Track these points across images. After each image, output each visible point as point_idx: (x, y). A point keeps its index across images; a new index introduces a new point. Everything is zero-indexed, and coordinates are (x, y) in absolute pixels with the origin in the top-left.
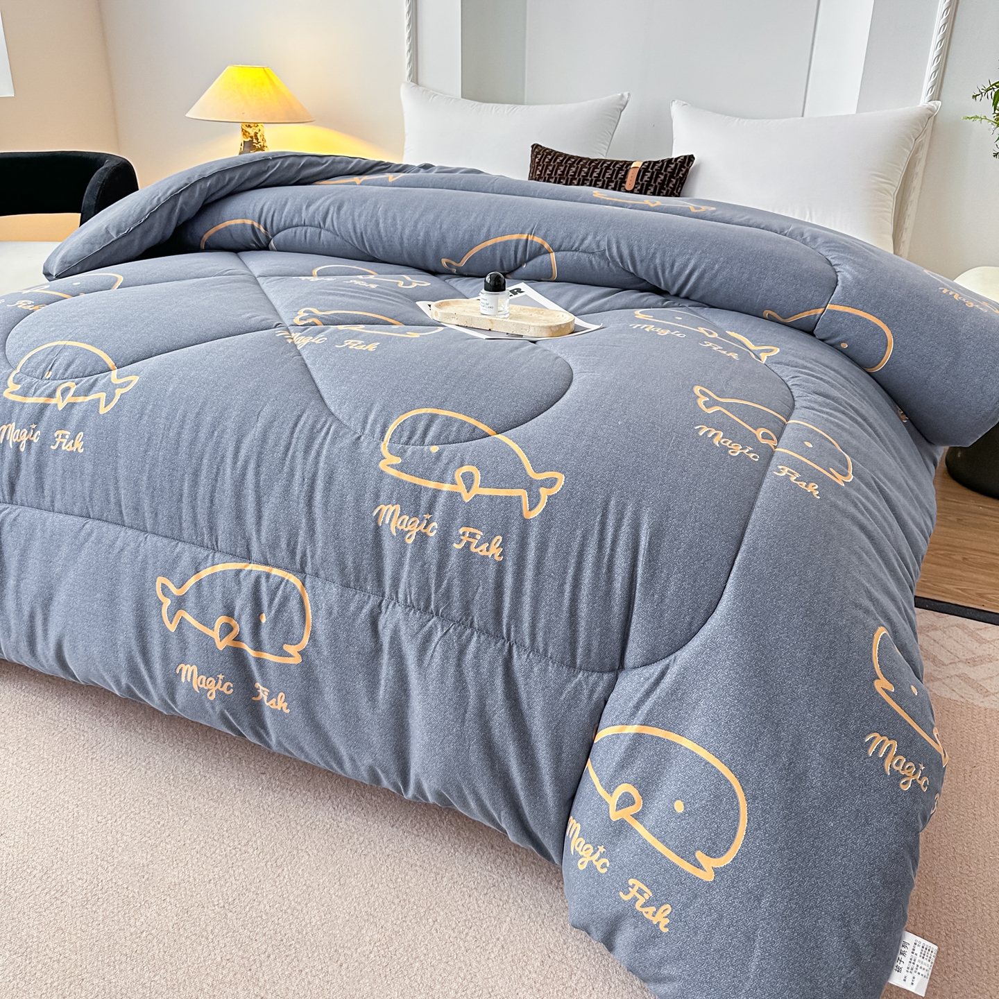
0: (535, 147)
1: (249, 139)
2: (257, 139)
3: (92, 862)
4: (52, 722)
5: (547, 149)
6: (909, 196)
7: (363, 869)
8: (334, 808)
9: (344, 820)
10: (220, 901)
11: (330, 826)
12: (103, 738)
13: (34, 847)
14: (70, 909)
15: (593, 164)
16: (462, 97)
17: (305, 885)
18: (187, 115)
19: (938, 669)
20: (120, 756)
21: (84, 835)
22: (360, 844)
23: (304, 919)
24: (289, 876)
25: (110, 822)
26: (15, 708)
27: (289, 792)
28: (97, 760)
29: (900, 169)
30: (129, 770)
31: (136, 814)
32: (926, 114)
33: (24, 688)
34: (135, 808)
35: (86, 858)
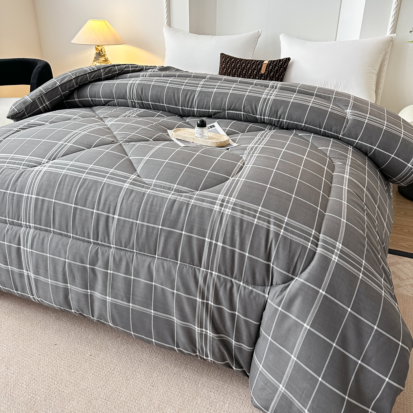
0: (222, 55)
1: (99, 52)
2: (102, 52)
3: (47, 380)
4: (26, 317)
5: (227, 55)
6: (382, 74)
7: (164, 380)
8: (150, 352)
9: (155, 358)
10: (104, 397)
11: (149, 360)
12: (48, 324)
13: (22, 374)
14: (40, 402)
15: (247, 62)
16: (190, 32)
17: (140, 388)
18: (72, 42)
19: (401, 282)
20: (56, 332)
21: (43, 368)
22: (162, 369)
23: (140, 404)
24: (133, 384)
25: (54, 362)
26: (10, 310)
27: (130, 345)
28: (47, 334)
29: (379, 63)
30: (61, 338)
31: (65, 358)
32: (390, 40)
33: (13, 301)
34: (64, 355)
35: (45, 378)
